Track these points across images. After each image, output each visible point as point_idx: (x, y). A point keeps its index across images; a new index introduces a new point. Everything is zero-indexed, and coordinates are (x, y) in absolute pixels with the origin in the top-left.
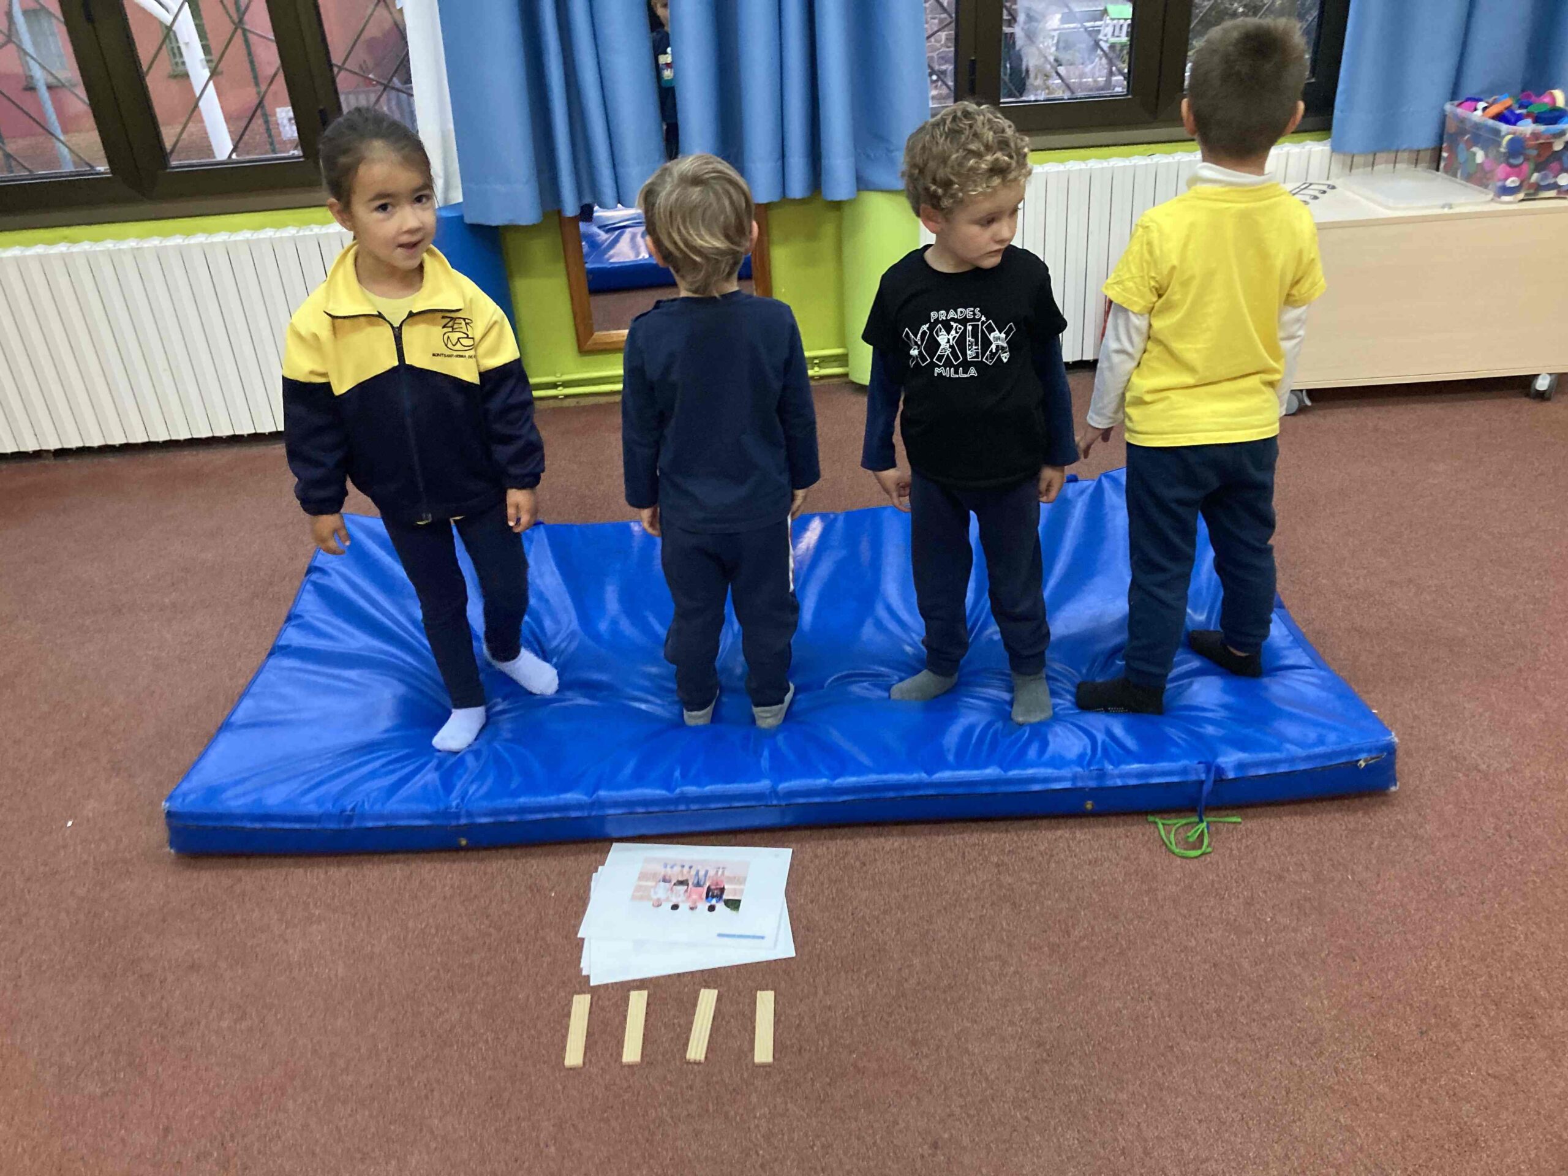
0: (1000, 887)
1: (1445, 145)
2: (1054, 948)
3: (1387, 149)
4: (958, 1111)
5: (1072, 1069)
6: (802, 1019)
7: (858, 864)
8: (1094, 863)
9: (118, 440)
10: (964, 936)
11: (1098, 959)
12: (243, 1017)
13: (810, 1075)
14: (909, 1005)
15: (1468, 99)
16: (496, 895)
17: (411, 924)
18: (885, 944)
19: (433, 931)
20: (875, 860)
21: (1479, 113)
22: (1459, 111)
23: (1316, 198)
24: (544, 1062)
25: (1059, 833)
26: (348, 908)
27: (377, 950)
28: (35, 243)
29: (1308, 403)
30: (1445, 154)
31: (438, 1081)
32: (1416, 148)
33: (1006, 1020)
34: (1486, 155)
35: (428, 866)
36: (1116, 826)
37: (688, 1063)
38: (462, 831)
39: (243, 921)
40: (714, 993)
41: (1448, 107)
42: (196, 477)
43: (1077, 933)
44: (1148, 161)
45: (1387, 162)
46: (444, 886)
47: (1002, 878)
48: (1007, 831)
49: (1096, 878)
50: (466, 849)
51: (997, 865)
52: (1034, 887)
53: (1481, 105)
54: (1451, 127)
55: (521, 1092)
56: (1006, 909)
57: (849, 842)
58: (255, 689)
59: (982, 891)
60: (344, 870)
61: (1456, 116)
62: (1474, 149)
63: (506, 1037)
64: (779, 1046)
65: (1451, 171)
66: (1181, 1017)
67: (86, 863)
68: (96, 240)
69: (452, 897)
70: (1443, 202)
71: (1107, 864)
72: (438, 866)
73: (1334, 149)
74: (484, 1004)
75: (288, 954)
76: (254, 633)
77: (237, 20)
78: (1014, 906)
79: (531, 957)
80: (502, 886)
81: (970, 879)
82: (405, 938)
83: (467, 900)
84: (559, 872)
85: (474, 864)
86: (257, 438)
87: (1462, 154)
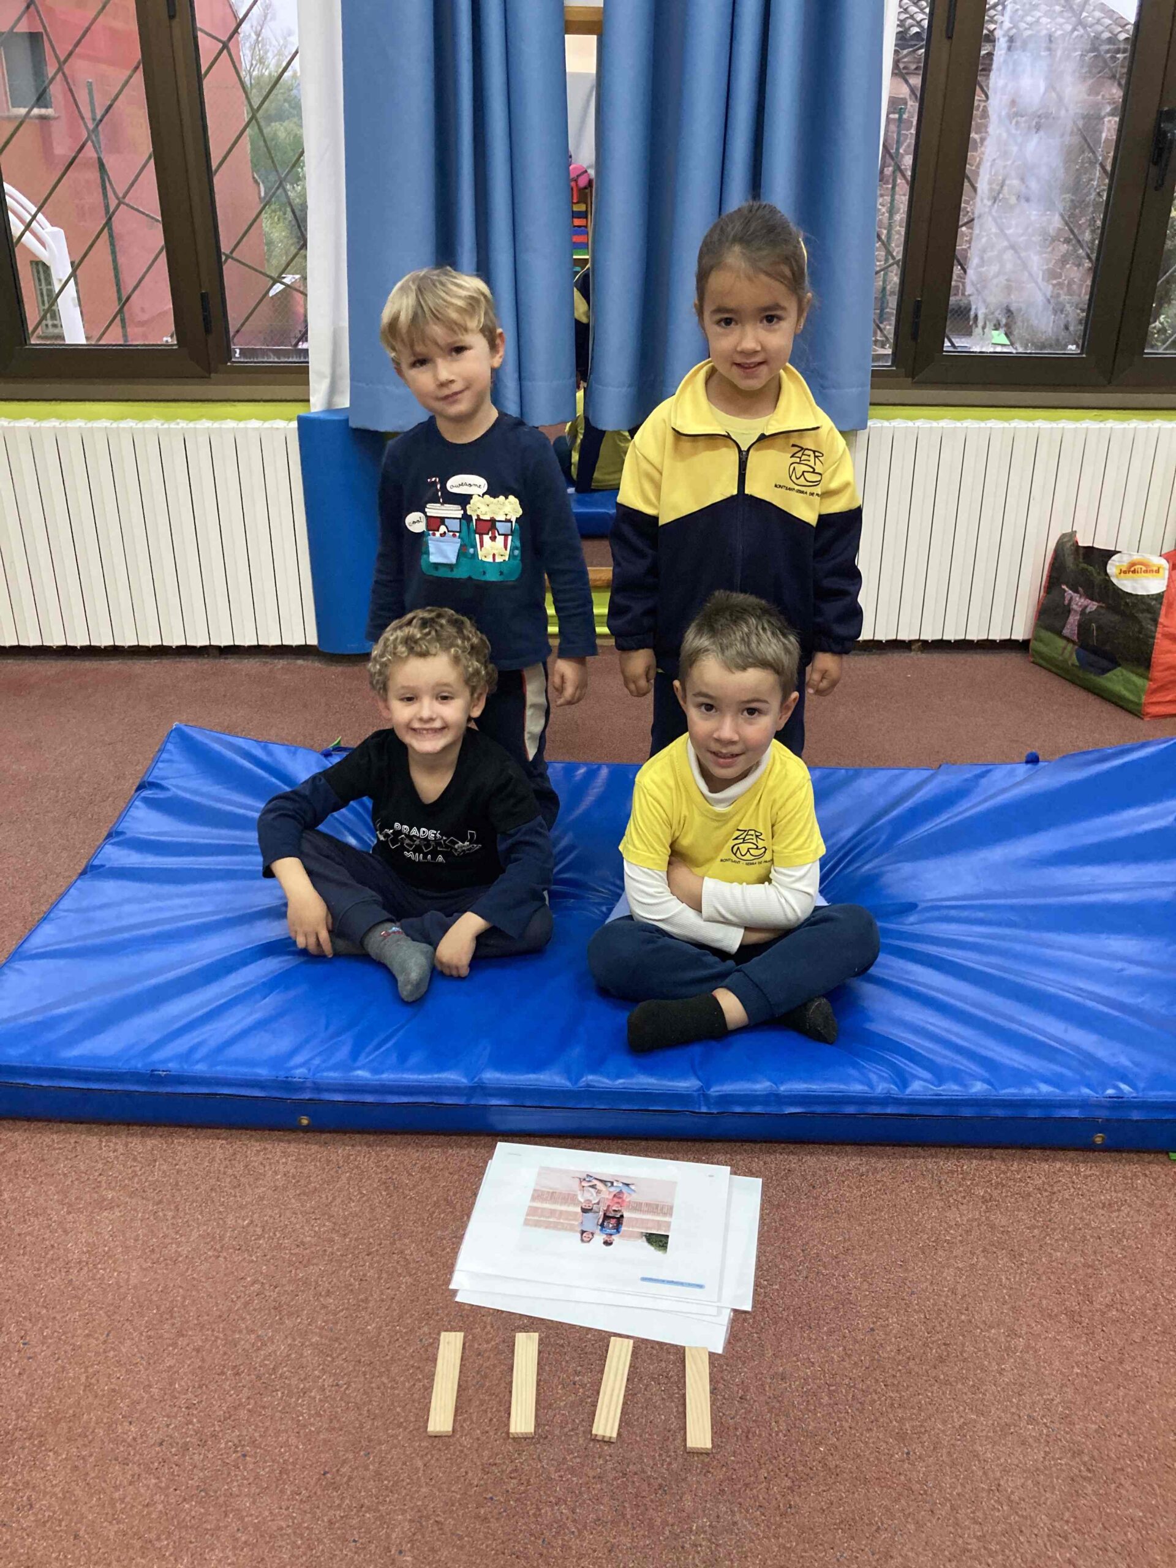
0: (992, 1227)
2: (1074, 1318)
4: (974, 1544)
5: (1124, 1492)
6: (746, 1390)
7: (805, 1186)
8: (1108, 1206)
10: (954, 1292)
11: (1136, 1336)
13: (763, 1473)
16: (340, 1190)
17: (230, 1221)
18: (849, 1294)
19: (259, 1231)
20: (827, 1181)
24: (400, 1425)
25: (1058, 1165)
26: (150, 1193)
27: (184, 1250)
31: (253, 1442)
33: (1024, 1413)
35: (256, 1146)
36: (1129, 1162)
37: (595, 1439)
38: (302, 1107)
39: (13, 1199)
40: (629, 1344)
42: (18, 687)
43: (1101, 1299)
44: (1101, 425)
46: (276, 1173)
47: (992, 1217)
48: (991, 1158)
49: (1114, 1226)
50: (306, 1130)
51: (985, 1201)
52: (1036, 1231)
55: (366, 1468)
56: (1003, 1261)
57: (791, 1157)
58: (58, 913)
59: (968, 1232)
60: (150, 1143)
63: (348, 1384)
64: (719, 1428)
69: (285, 1189)
71: (1125, 1209)
72: (269, 1147)
74: (321, 1337)
75: (67, 1250)
76: (64, 854)
77: (121, 195)
78: (1014, 1255)
79: (384, 1275)
80: (349, 1178)
81: (952, 1215)
82: (222, 1238)
83: (304, 1193)
84: (422, 1168)
85: (314, 1148)
86: (91, 652)
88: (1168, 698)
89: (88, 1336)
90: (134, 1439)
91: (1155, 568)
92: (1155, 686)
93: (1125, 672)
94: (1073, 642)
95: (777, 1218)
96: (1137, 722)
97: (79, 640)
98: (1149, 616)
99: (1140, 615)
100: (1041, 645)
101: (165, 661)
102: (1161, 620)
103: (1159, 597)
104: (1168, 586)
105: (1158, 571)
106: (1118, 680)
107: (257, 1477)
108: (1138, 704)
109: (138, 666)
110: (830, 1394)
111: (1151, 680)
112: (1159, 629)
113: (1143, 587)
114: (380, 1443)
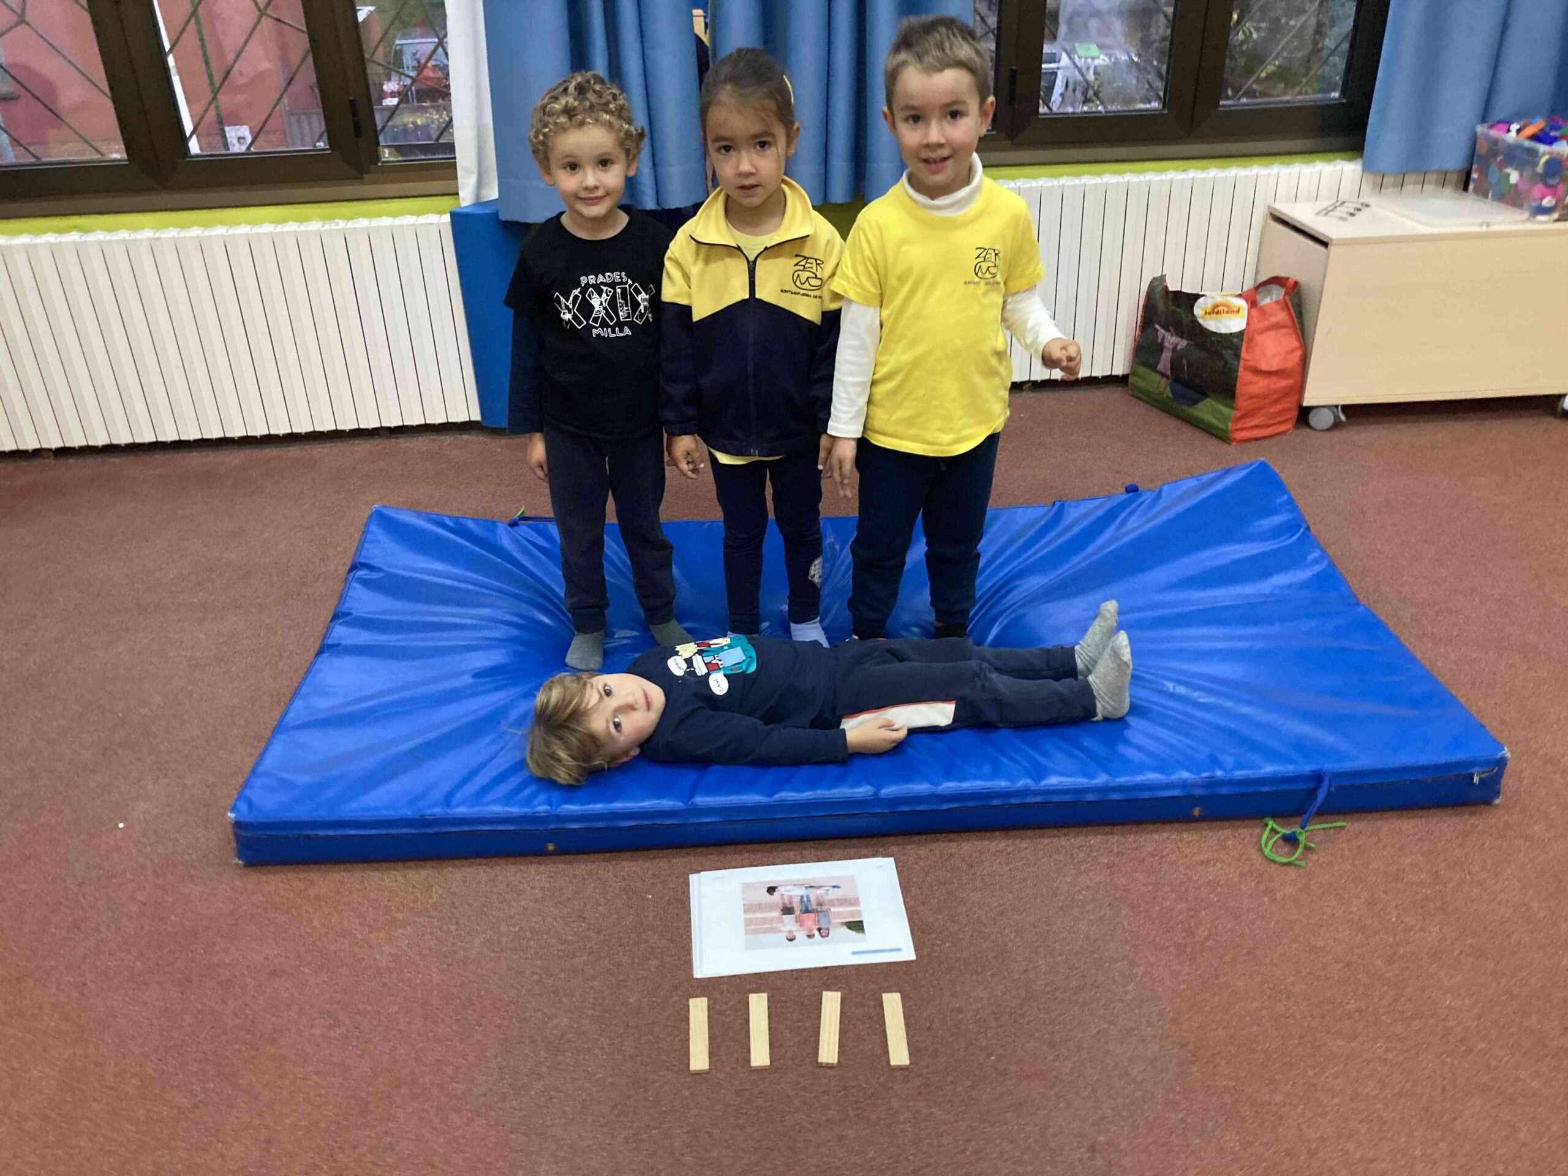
0: (1115, 888)
1: (1475, 167)
2: (1180, 948)
3: (1417, 170)
4: (1109, 1113)
5: (1220, 1069)
6: (932, 1022)
7: (964, 866)
8: (1206, 863)
9: (124, 439)
10: (1087, 937)
11: (1228, 958)
12: (337, 1024)
13: (950, 1079)
14: (1041, 1007)
15: (1499, 122)
16: (589, 897)
17: (503, 929)
18: (1006, 945)
19: (528, 935)
20: (982, 861)
21: (1513, 134)
22: (1494, 133)
23: (1352, 215)
24: (667, 1069)
25: (1165, 835)
26: (432, 912)
27: (471, 955)
28: (45, 231)
29: (1343, 418)
30: (1475, 176)
31: (557, 1089)
32: (1444, 168)
33: (1144, 1020)
34: (1521, 176)
35: (512, 869)
36: (1222, 828)
37: (821, 1066)
38: (548, 835)
39: (322, 925)
40: (838, 995)
41: (1480, 129)
42: (208, 478)
43: (1201, 933)
44: (1184, 176)
45: (1415, 183)
46: (533, 888)
47: (1116, 879)
48: (1112, 833)
49: (1211, 878)
50: (552, 854)
51: (1109, 866)
52: (1150, 887)
53: (1515, 127)
54: (1482, 148)
55: (647, 1099)
56: (1125, 911)
57: (951, 844)
58: (304, 690)
59: (1097, 892)
60: (424, 873)
61: (1488, 138)
62: (1508, 170)
63: (622, 1043)
64: (914, 1050)
65: (1481, 192)
66: (1323, 1017)
67: (143, 867)
68: (110, 230)
69: (543, 900)
70: (1479, 220)
71: (1219, 865)
72: (523, 868)
73: (1366, 169)
74: (594, 1009)
75: (375, 959)
76: (292, 633)
78: (1132, 906)
79: (637, 961)
80: (594, 888)
81: (1082, 880)
82: (499, 942)
83: (560, 902)
84: (653, 875)
85: (562, 866)
86: (269, 440)
87: (1494, 174)
88: (1253, 424)
89: (409, 1023)
90: (463, 1093)
91: (1235, 309)
92: (1239, 415)
93: (1213, 403)
94: (1167, 377)
95: (944, 892)
96: (1222, 447)
97: (260, 431)
98: (1232, 352)
99: (1224, 352)
100: (1138, 379)
101: (340, 444)
102: (1244, 354)
103: (1241, 334)
104: (1248, 324)
105: (1238, 311)
106: (1208, 409)
107: (564, 1112)
108: (1226, 431)
109: (317, 451)
110: (996, 1019)
111: (1233, 408)
112: (1242, 363)
113: (1226, 326)
114: (654, 1082)
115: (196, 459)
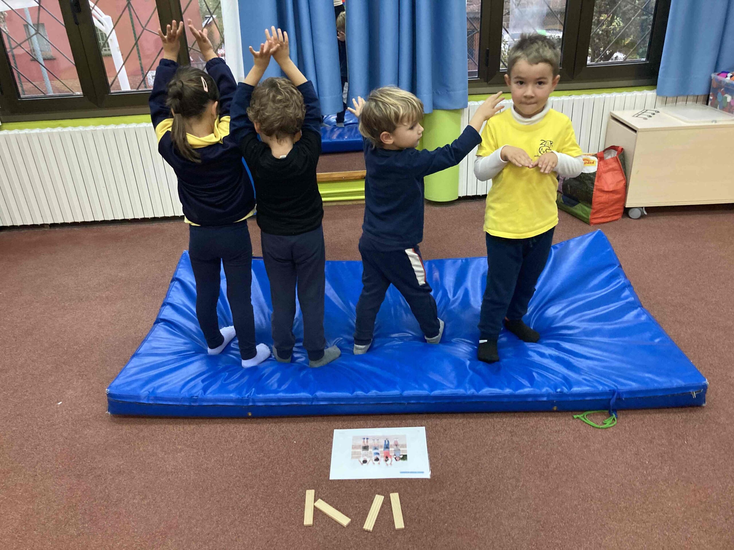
0: (513, 442)
1: (711, 93)
2: (541, 474)
3: (683, 95)
5: (555, 535)
6: (419, 506)
7: (442, 430)
8: (558, 432)
9: (80, 220)
10: (497, 467)
11: (564, 479)
12: (145, 497)
13: (425, 534)
14: (472, 500)
15: (723, 72)
16: (266, 441)
17: (225, 455)
18: (458, 469)
19: (236, 458)
20: (451, 428)
21: (728, 78)
22: (720, 78)
23: (650, 116)
24: (293, 524)
26: (194, 446)
27: (210, 466)
28: (46, 127)
29: (646, 213)
30: (711, 98)
31: (241, 532)
32: (697, 94)
33: (520, 509)
34: (732, 99)
35: (232, 426)
38: (249, 408)
39: (144, 450)
41: (713, 75)
42: (116, 238)
43: (552, 466)
44: (569, 98)
45: (683, 101)
46: (241, 436)
47: (514, 438)
48: (514, 416)
49: (559, 439)
50: (251, 418)
51: (511, 432)
52: (529, 443)
53: (729, 75)
54: (714, 85)
55: (282, 539)
56: (517, 454)
58: (149, 339)
59: (504, 444)
60: (192, 427)
61: (717, 80)
62: (726, 95)
63: (274, 511)
65: (714, 106)
66: (608, 510)
67: (67, 420)
68: (75, 126)
69: (245, 441)
70: (712, 120)
71: (564, 433)
72: (238, 425)
73: (658, 94)
74: (263, 495)
75: (166, 468)
76: (145, 312)
77: (144, 26)
78: (520, 452)
79: (284, 472)
80: (269, 436)
81: (498, 439)
82: (223, 461)
83: (252, 443)
84: (297, 431)
85: (255, 425)
86: (144, 220)
87: (720, 98)
88: (601, 216)
89: (178, 498)
90: (199, 533)
91: (592, 162)
92: (594, 211)
93: (582, 205)
94: (561, 193)
95: (431, 443)
96: (587, 226)
97: (140, 216)
98: (590, 182)
99: (586, 182)
101: (176, 222)
102: (596, 183)
103: (594, 174)
104: (598, 169)
105: (593, 163)
106: (580, 209)
107: (244, 544)
108: (588, 219)
109: (166, 225)
110: (450, 506)
111: (591, 208)
112: (595, 187)
113: (588, 170)
114: (287, 530)
115: (112, 228)
